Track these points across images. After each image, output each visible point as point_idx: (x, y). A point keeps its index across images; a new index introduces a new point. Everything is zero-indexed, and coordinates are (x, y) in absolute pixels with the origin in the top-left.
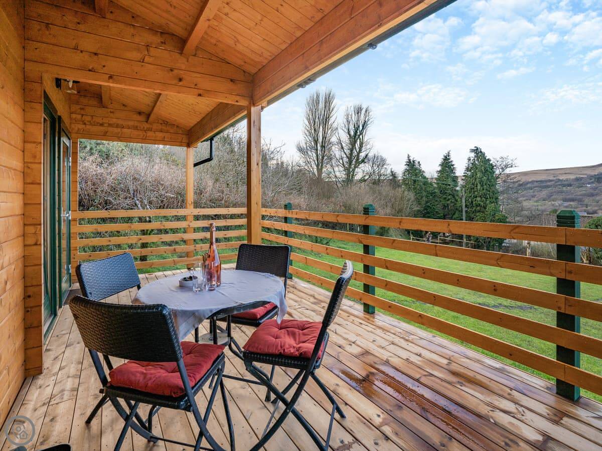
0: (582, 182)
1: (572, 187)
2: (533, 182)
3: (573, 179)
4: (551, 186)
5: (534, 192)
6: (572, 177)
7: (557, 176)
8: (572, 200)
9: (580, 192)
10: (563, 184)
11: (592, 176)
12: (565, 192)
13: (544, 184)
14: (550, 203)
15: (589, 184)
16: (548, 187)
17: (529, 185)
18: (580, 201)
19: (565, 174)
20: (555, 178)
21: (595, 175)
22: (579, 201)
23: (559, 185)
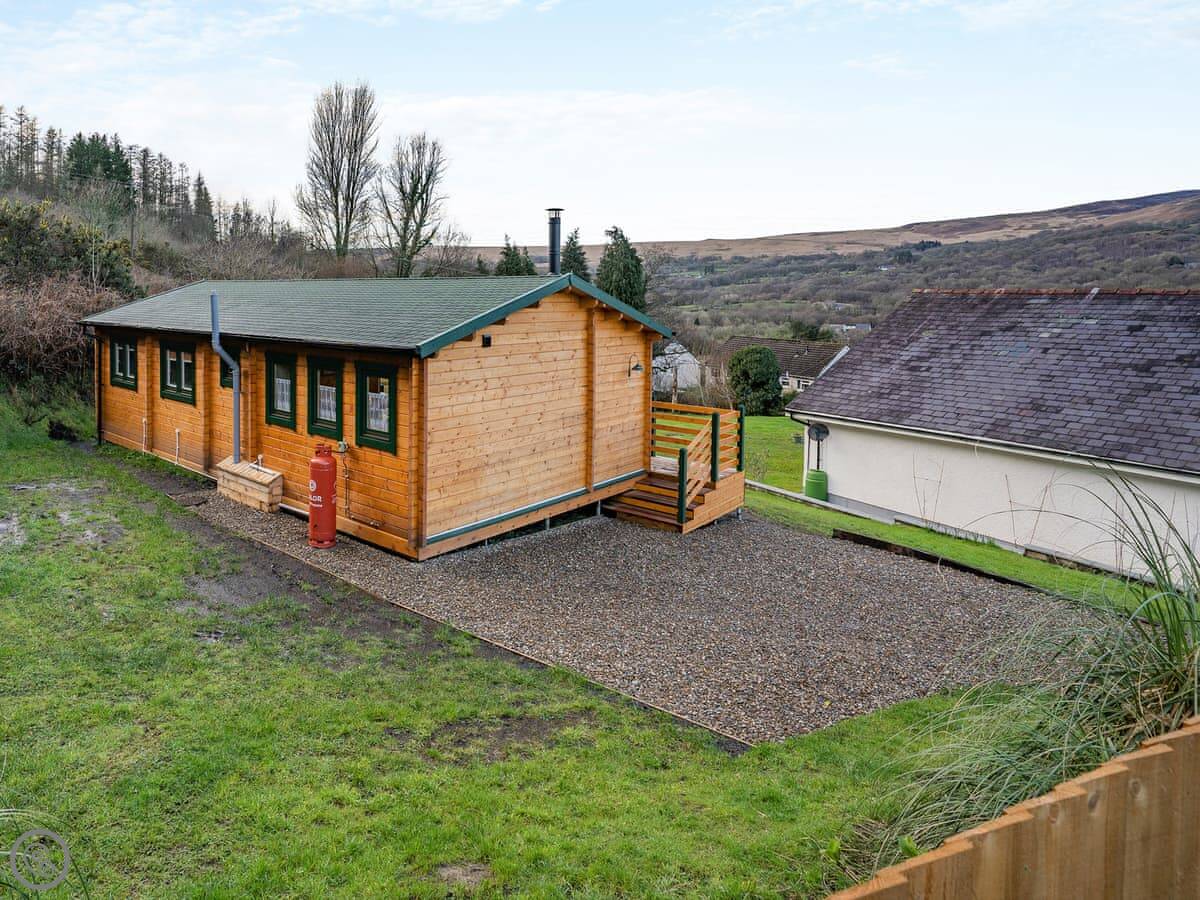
0: (875, 260)
1: (856, 272)
2: (789, 259)
3: (860, 255)
4: (821, 267)
5: (788, 281)
6: (859, 250)
7: (833, 248)
8: (853, 299)
9: (869, 281)
10: (842, 266)
11: (891, 250)
12: (844, 281)
13: (808, 265)
14: (813, 305)
15: (885, 265)
16: (815, 270)
17: (780, 267)
18: (865, 300)
19: (848, 243)
20: (829, 252)
21: (897, 248)
22: (864, 302)
23: (836, 267)
